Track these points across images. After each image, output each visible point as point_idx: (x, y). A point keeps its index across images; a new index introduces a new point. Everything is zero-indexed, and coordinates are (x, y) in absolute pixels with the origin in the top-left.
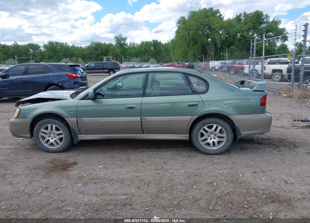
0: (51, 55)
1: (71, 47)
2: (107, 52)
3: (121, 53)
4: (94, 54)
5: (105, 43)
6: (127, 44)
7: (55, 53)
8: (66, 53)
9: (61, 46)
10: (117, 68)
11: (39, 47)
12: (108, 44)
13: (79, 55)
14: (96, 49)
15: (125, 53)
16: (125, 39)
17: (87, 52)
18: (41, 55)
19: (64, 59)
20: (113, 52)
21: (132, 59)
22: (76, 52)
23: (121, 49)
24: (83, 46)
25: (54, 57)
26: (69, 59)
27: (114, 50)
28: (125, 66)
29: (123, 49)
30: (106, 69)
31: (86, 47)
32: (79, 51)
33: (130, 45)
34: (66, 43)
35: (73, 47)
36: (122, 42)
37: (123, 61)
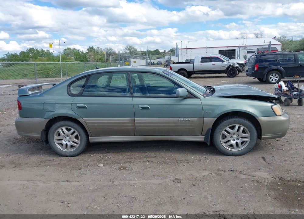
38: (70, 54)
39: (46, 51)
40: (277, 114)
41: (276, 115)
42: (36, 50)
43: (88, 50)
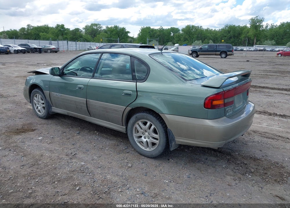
0: (187, 37)
1: (206, 30)
2: (240, 34)
3: (254, 35)
4: (226, 36)
5: (239, 26)
6: (262, 26)
7: (190, 36)
8: (199, 36)
9: (196, 29)
10: (230, 51)
11: (179, 30)
12: (243, 26)
13: (211, 37)
14: (229, 32)
15: (258, 36)
16: (261, 21)
17: (219, 35)
18: (178, 37)
19: (197, 41)
20: (246, 34)
21: (266, 41)
22: (208, 35)
23: (255, 30)
24: (217, 29)
25: (189, 39)
26: (201, 41)
27: (248, 32)
28: (254, 49)
29: (257, 31)
30: (218, 51)
31: (220, 30)
32: (212, 34)
33: (267, 27)
34: (201, 26)
35: (207, 30)
36: (258, 24)
37: (254, 44)
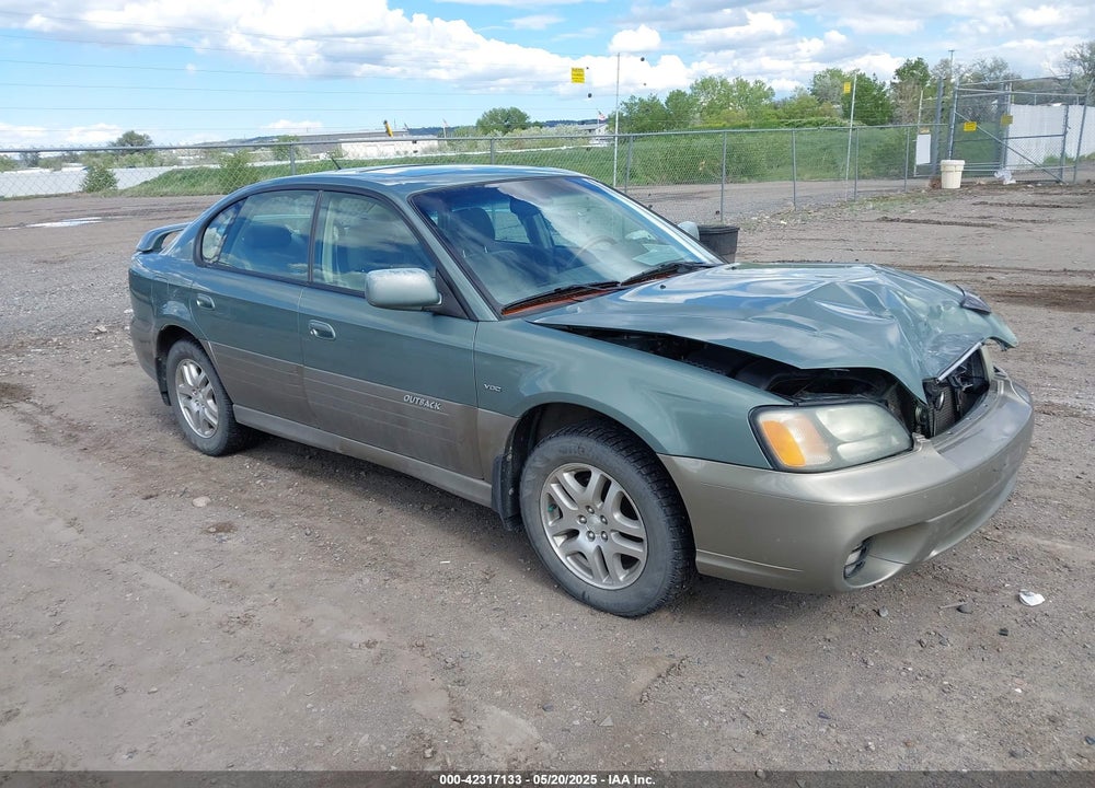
38: (830, 93)
39: (752, 85)
40: (784, 461)
41: (776, 467)
42: (721, 82)
43: (899, 73)
